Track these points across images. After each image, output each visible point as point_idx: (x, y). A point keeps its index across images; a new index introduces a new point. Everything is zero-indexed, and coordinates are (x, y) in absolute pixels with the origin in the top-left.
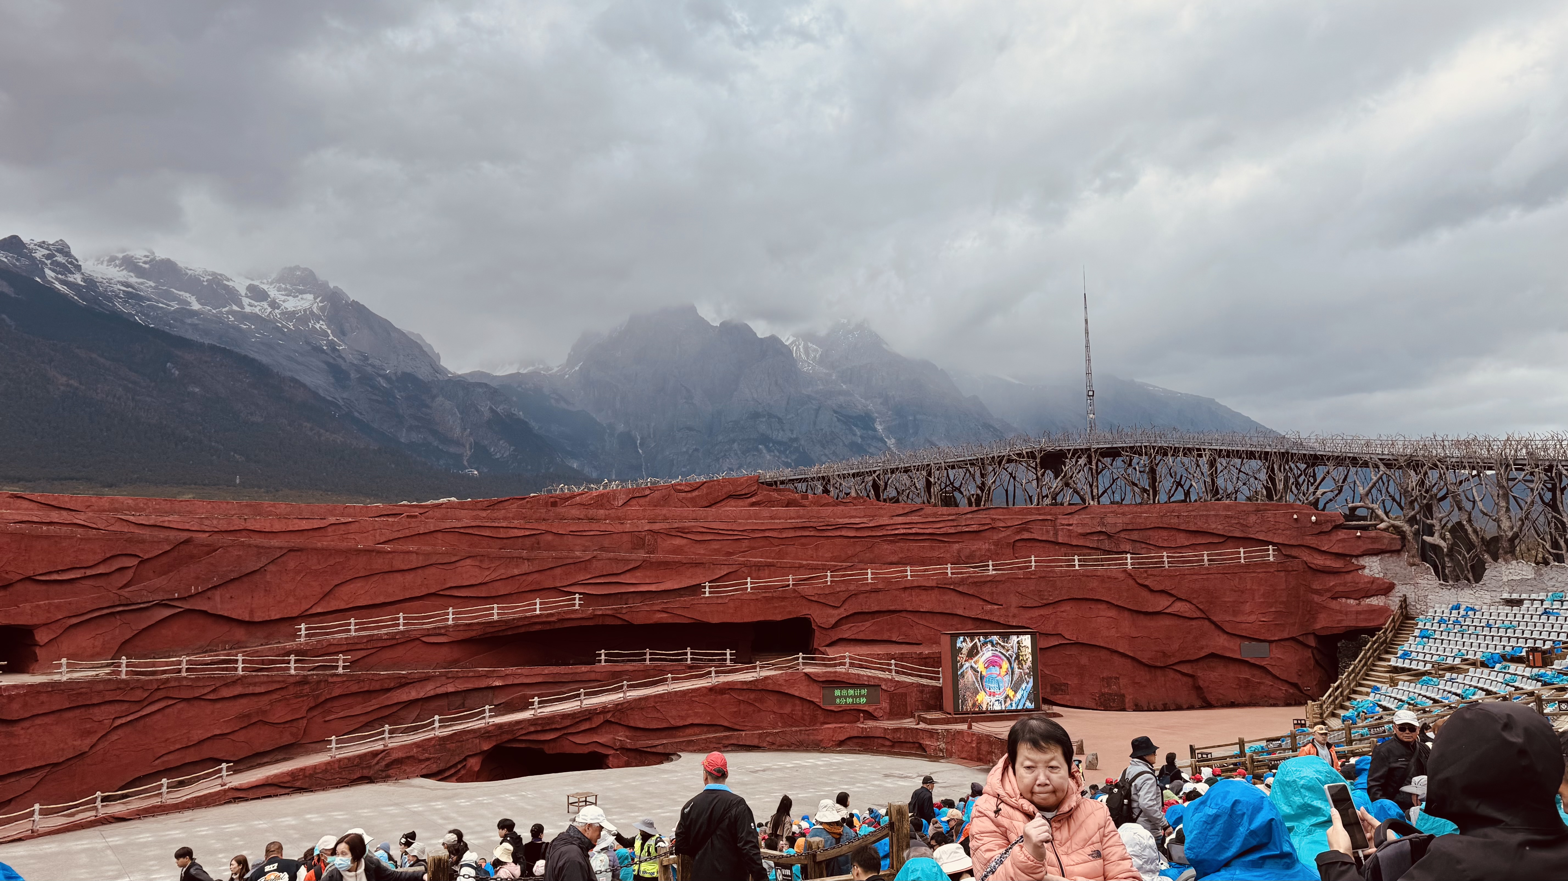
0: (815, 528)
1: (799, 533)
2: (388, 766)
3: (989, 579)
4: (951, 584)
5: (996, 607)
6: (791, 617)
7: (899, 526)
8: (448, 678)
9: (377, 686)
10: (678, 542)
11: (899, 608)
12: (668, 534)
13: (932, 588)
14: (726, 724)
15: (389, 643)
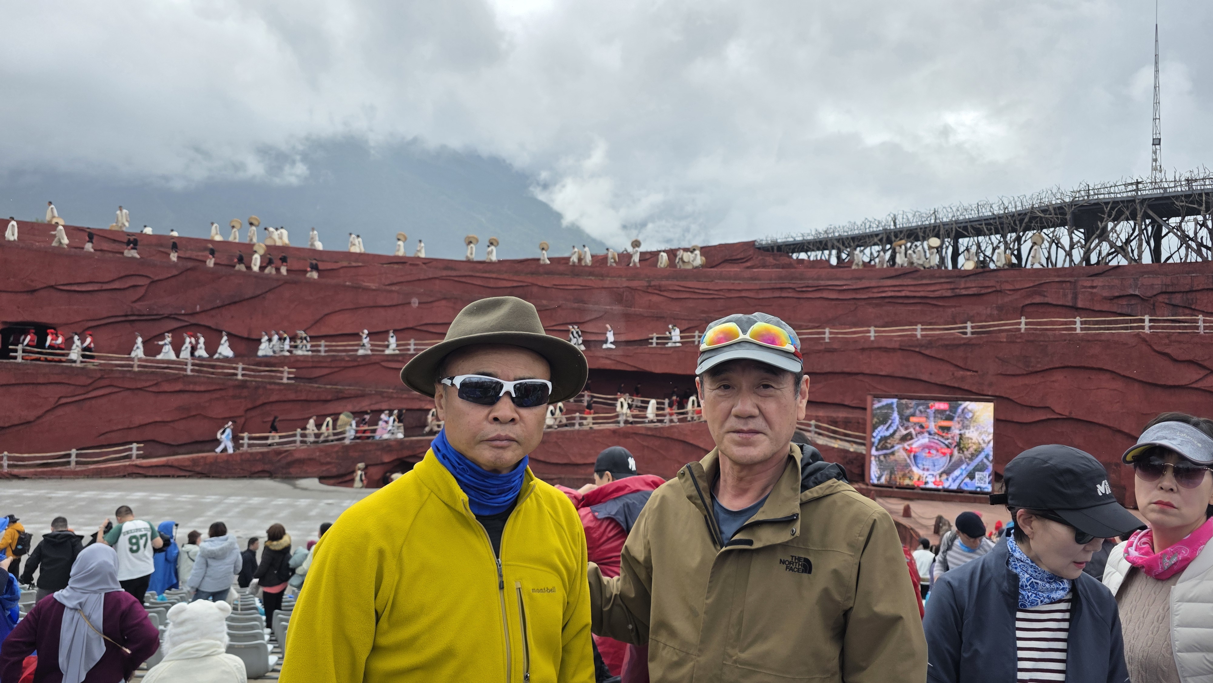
0: (794, 289)
1: (777, 294)
2: (290, 464)
3: (962, 342)
4: (916, 346)
5: (969, 373)
7: (887, 289)
8: (383, 397)
9: (315, 397)
10: (655, 299)
11: (854, 370)
12: (646, 291)
13: (894, 350)
15: (351, 364)
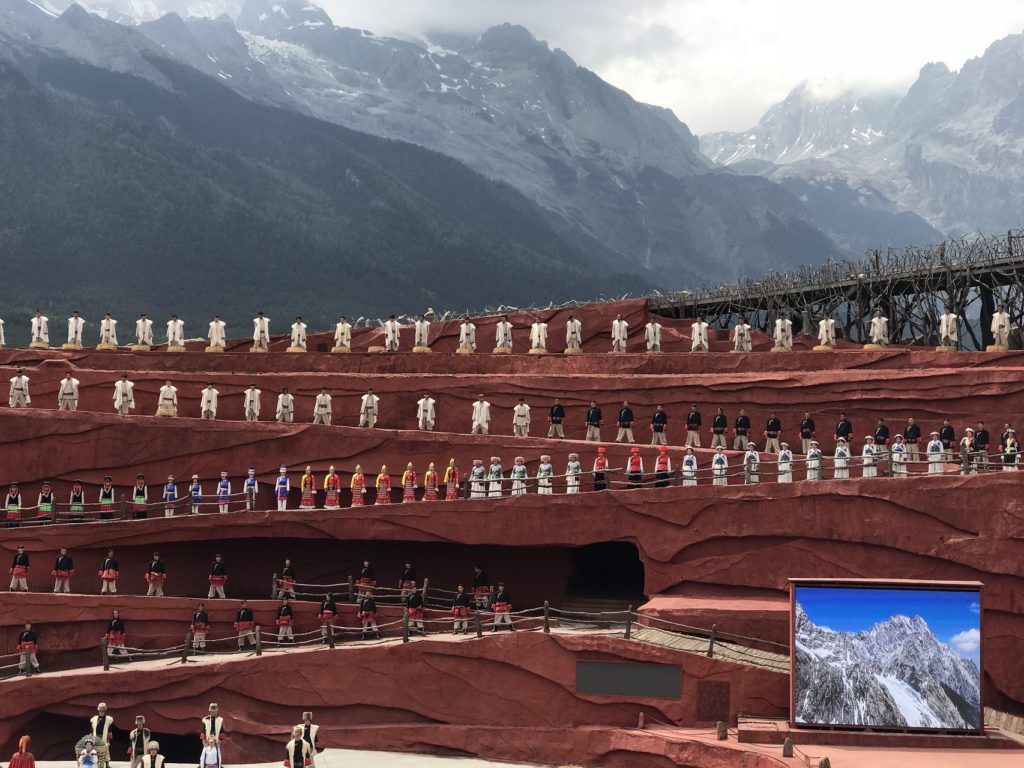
0: (706, 387)
1: (679, 397)
3: (954, 485)
5: (966, 537)
6: (603, 540)
12: (457, 396)
14: (417, 709)
